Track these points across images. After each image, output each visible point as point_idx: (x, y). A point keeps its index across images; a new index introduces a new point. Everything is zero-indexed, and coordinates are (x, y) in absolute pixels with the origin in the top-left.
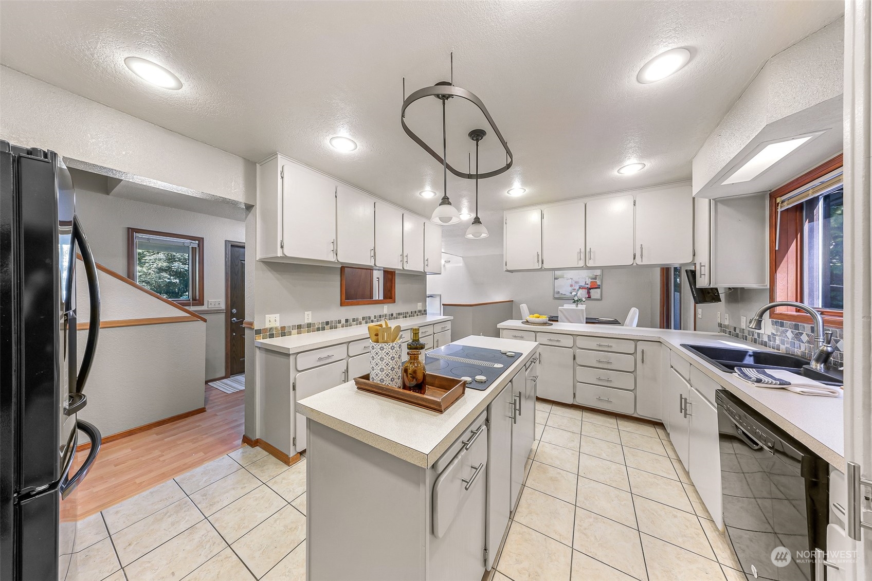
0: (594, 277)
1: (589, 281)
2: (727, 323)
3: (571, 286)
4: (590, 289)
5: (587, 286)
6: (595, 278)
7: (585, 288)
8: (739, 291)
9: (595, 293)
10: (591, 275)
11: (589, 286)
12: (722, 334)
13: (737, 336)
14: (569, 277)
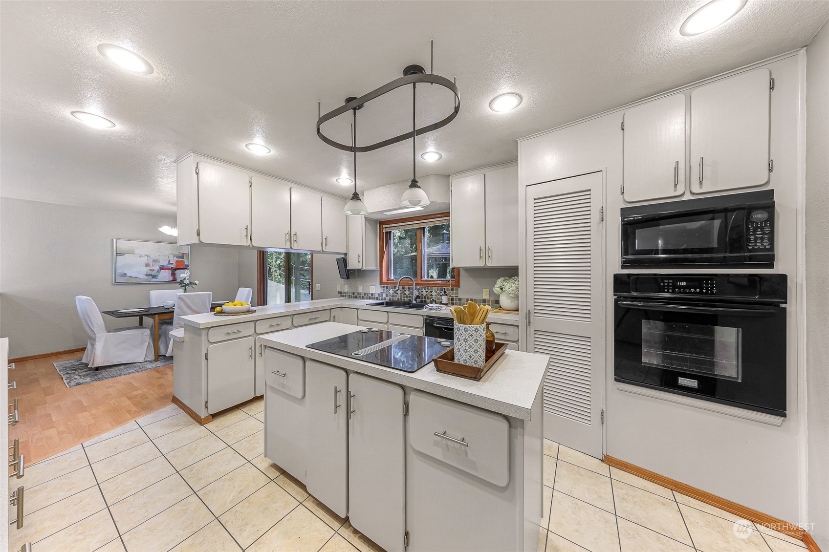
0: (181, 255)
1: (173, 260)
2: (346, 290)
3: (147, 265)
4: (175, 269)
5: (171, 266)
6: (183, 257)
7: (168, 269)
8: (356, 272)
9: (183, 275)
10: (177, 253)
11: (174, 266)
12: (342, 298)
13: (356, 297)
14: (144, 253)
